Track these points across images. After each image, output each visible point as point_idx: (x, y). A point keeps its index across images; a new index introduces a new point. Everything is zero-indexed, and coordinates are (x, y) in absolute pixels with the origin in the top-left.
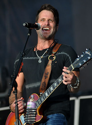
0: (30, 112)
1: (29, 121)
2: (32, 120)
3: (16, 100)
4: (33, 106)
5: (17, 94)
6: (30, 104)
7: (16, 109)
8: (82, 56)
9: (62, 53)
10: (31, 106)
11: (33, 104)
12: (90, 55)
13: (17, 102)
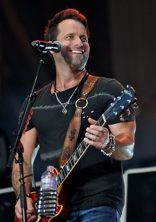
0: (46, 196)
1: (44, 211)
2: (50, 210)
3: (21, 175)
4: (52, 185)
5: (22, 165)
6: (46, 182)
7: (22, 190)
8: (119, 98)
9: (100, 94)
10: (48, 185)
11: (52, 182)
12: (131, 96)
13: (23, 179)
